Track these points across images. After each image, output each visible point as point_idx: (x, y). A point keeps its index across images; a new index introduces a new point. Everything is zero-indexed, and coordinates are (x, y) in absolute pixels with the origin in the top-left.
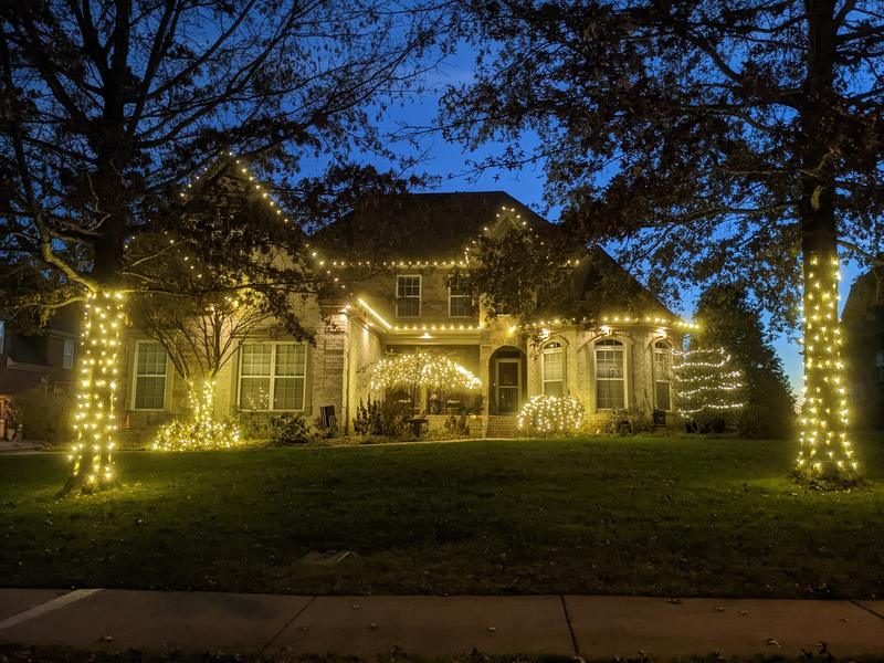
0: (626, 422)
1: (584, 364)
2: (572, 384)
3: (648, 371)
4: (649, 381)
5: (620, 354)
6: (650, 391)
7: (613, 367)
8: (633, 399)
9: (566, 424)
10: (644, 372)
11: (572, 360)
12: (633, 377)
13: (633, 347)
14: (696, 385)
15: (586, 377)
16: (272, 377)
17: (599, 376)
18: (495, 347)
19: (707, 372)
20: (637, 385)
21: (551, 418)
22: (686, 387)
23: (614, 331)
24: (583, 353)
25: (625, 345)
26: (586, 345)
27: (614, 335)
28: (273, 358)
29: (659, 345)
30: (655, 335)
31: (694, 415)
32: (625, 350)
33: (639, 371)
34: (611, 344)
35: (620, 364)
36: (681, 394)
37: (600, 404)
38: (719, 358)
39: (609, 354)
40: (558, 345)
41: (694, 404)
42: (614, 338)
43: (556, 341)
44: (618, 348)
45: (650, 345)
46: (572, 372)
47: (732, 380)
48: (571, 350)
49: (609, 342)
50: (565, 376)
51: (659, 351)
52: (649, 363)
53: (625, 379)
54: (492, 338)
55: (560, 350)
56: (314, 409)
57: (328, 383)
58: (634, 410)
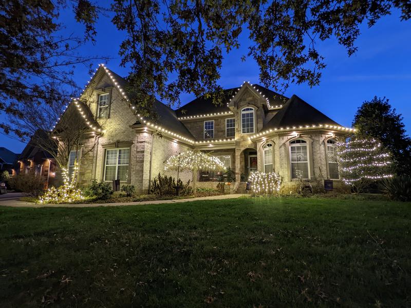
0: (309, 187)
1: (284, 155)
2: (277, 166)
3: (323, 156)
4: (324, 162)
5: (305, 148)
6: (324, 168)
7: (301, 155)
8: (313, 173)
9: (269, 188)
10: (320, 157)
11: (277, 153)
12: (313, 160)
13: (312, 143)
14: (355, 163)
15: (285, 161)
16: (117, 165)
17: (292, 160)
18: (243, 149)
19: (363, 154)
20: (316, 165)
21: (261, 185)
22: (348, 165)
23: (300, 135)
24: (283, 148)
25: (308, 142)
26: (284, 144)
27: (300, 137)
28: (118, 156)
29: (330, 142)
30: (327, 136)
31: (355, 183)
32: (308, 145)
33: (317, 157)
34: (300, 142)
35: (305, 153)
36: (345, 169)
37: (293, 176)
38: (372, 146)
39: (298, 148)
40: (271, 145)
41: (354, 176)
42: (301, 139)
43: (270, 143)
44: (303, 145)
45: (323, 141)
46: (277, 159)
47: (383, 160)
48: (277, 147)
49: (298, 142)
50: (274, 161)
51: (330, 145)
52: (323, 152)
53: (308, 162)
54: (241, 145)
55: (271, 148)
56: (132, 181)
57: (138, 168)
58: (314, 179)
